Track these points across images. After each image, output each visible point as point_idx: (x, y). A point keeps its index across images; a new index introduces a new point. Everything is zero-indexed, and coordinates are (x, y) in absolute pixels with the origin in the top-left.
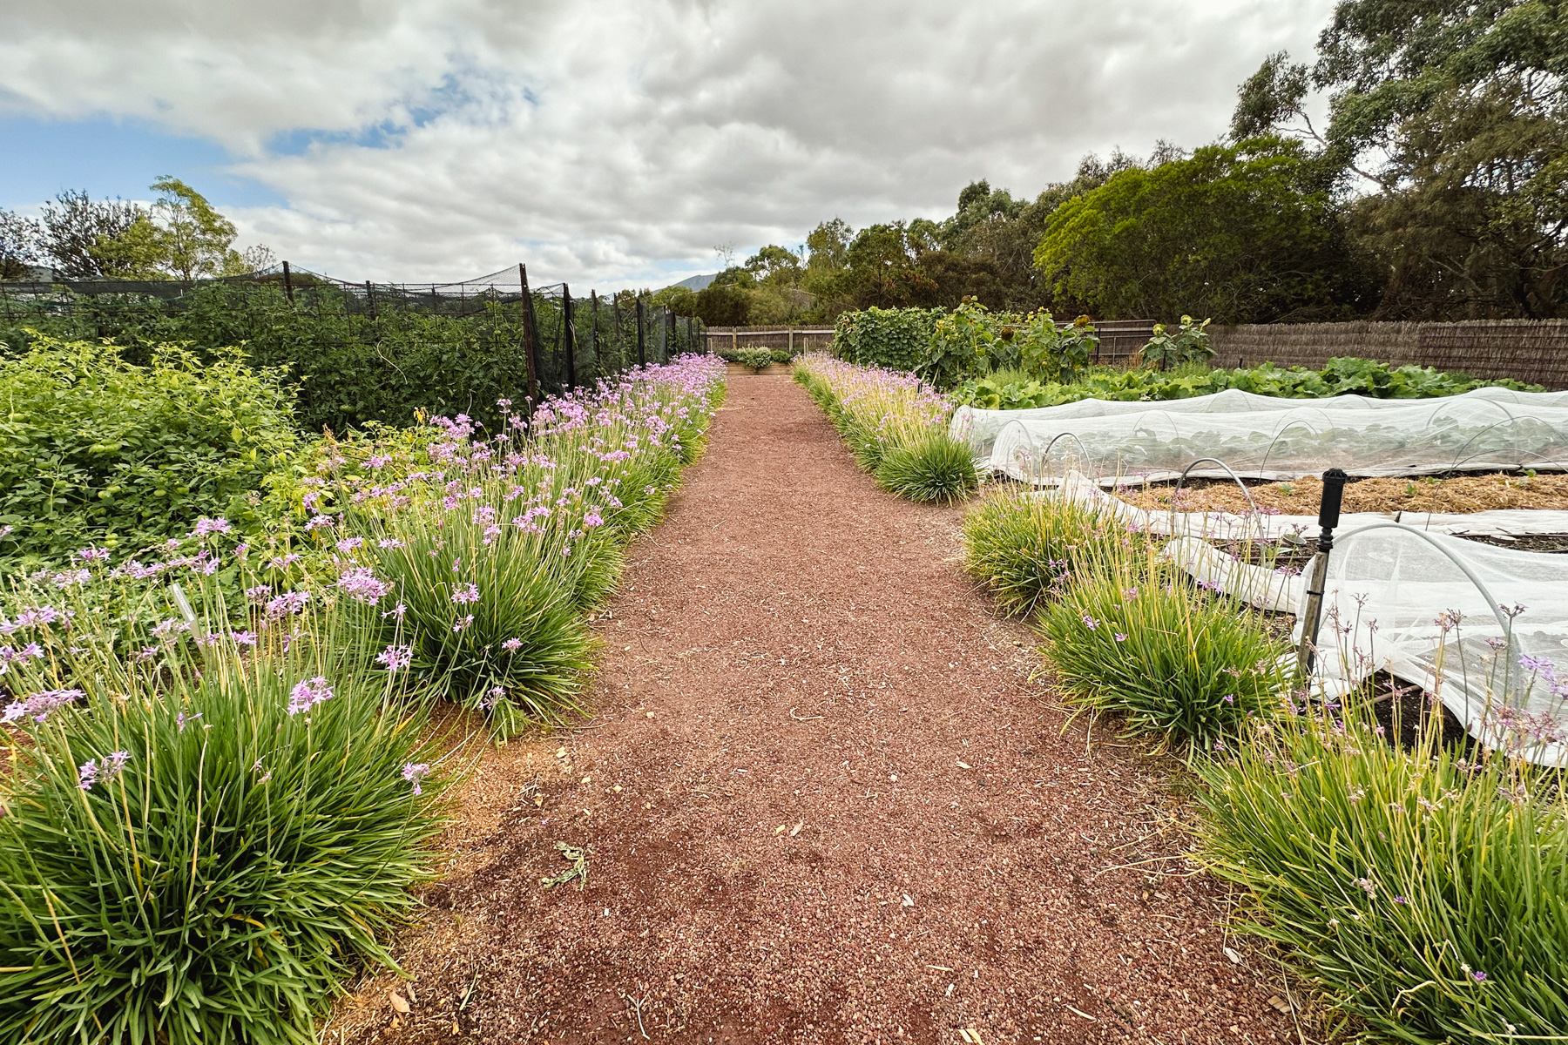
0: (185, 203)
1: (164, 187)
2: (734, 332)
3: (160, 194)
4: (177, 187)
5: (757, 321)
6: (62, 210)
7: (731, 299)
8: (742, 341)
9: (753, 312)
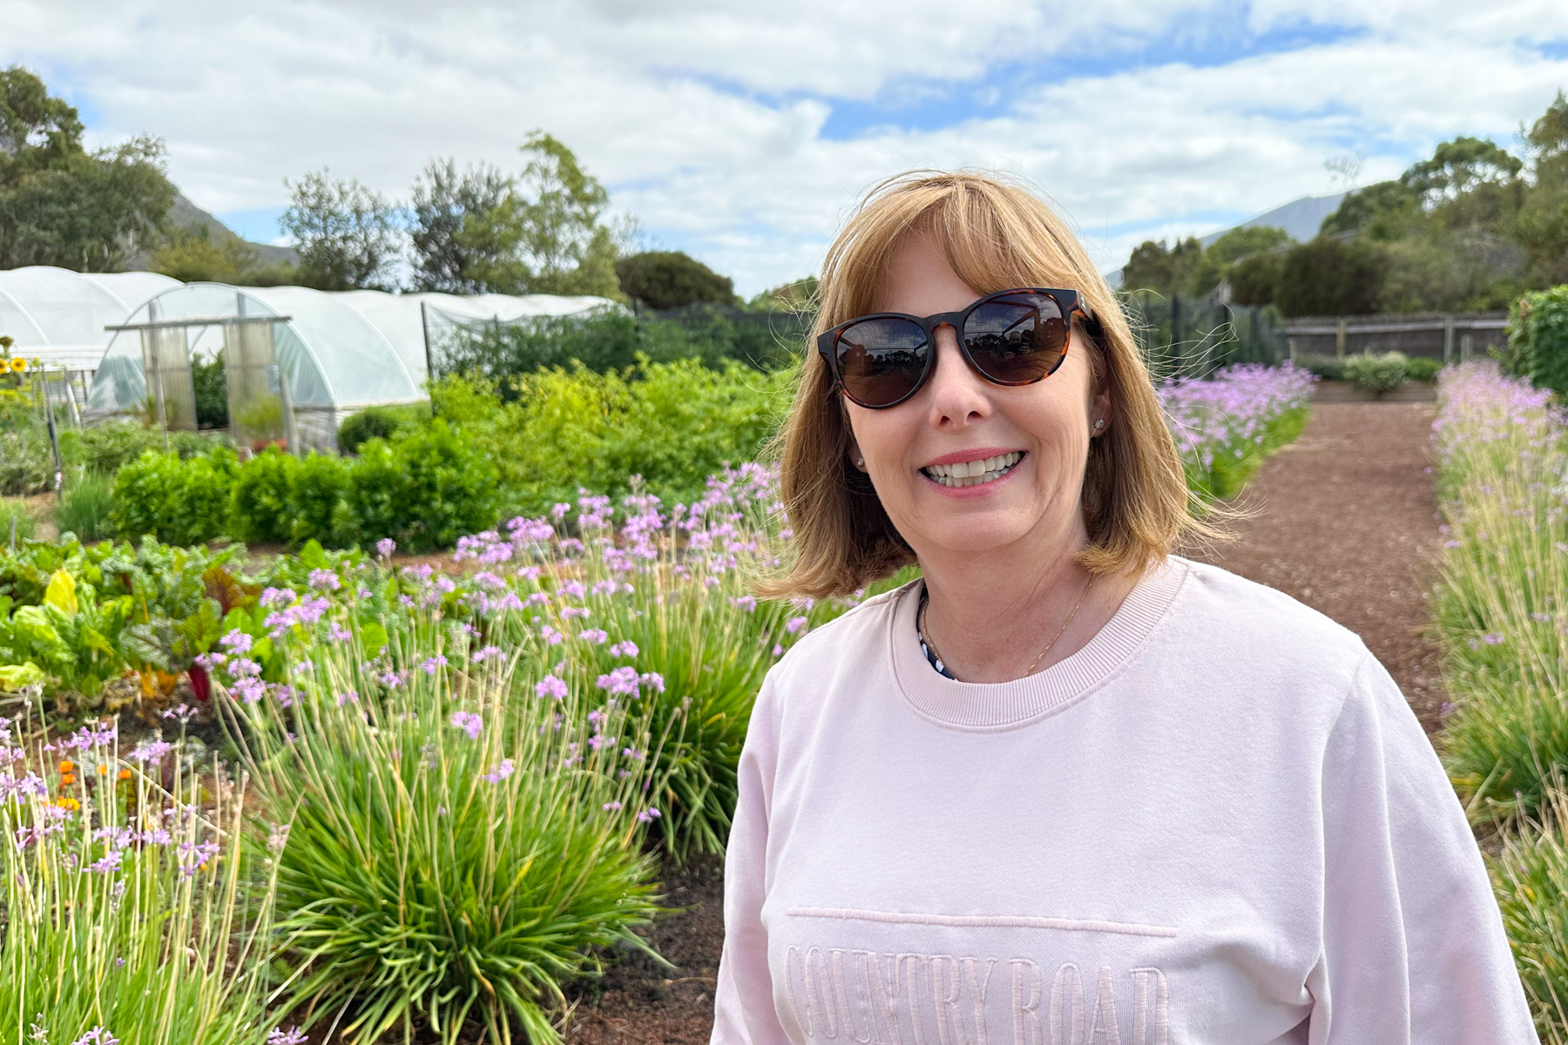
0: (553, 163)
1: (535, 146)
2: (1342, 328)
3: (530, 156)
4: (550, 146)
5: (1398, 302)
6: (428, 186)
7: (1351, 262)
8: (1356, 343)
9: (1392, 286)
